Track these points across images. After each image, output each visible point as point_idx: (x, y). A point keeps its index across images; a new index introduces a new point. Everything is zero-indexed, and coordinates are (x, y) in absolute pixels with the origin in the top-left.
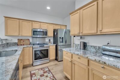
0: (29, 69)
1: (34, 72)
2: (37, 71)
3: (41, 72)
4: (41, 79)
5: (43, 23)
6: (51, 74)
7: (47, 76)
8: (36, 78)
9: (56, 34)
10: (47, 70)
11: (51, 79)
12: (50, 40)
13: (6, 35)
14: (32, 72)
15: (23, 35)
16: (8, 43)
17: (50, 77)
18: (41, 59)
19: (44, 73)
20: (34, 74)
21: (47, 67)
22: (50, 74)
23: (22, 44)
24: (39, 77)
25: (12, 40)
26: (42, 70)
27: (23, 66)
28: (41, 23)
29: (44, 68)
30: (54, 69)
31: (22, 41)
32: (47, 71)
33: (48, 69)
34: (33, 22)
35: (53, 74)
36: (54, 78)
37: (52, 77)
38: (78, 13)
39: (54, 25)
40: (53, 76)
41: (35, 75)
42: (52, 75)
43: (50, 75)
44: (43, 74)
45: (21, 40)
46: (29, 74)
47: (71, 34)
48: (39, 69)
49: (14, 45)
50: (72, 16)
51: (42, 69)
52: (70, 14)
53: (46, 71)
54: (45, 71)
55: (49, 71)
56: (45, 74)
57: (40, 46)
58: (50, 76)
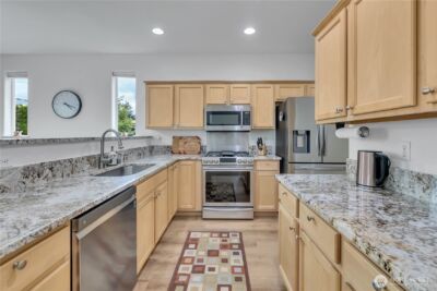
0: (190, 224)
1: (198, 235)
2: (206, 235)
3: (215, 243)
4: (217, 269)
5: (236, 85)
6: (240, 257)
7: (225, 261)
8: (194, 255)
9: (281, 118)
10: (236, 240)
11: (233, 272)
12: (260, 142)
13: (148, 128)
14: (193, 235)
15: (182, 125)
16: (153, 147)
17: (233, 267)
18: (235, 201)
19: (224, 247)
20: (195, 241)
21: (241, 234)
22: (236, 257)
23: (181, 149)
24: (202, 253)
25: (160, 139)
26: (221, 236)
27: (178, 212)
28: (232, 86)
29: (228, 233)
30: (258, 243)
31: (181, 143)
32: (234, 246)
33: (241, 239)
34: (208, 86)
35: (248, 260)
36: (243, 276)
37: (239, 270)
38: (339, 21)
39: (277, 86)
40: (245, 268)
41: (196, 245)
42: (242, 264)
43: (235, 261)
44: (217, 248)
45: (181, 138)
46: (183, 236)
47: (316, 118)
48: (212, 232)
49: (165, 153)
50: (319, 40)
51: (220, 234)
52: (315, 34)
53: (231, 245)
54: (229, 242)
55: (241, 246)
56: (224, 254)
57: (222, 160)
58: (233, 264)
